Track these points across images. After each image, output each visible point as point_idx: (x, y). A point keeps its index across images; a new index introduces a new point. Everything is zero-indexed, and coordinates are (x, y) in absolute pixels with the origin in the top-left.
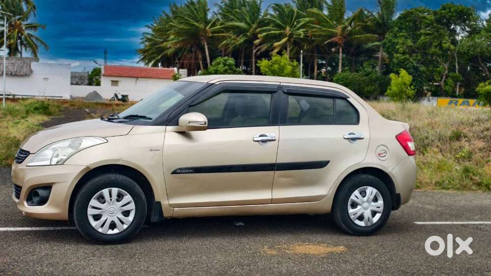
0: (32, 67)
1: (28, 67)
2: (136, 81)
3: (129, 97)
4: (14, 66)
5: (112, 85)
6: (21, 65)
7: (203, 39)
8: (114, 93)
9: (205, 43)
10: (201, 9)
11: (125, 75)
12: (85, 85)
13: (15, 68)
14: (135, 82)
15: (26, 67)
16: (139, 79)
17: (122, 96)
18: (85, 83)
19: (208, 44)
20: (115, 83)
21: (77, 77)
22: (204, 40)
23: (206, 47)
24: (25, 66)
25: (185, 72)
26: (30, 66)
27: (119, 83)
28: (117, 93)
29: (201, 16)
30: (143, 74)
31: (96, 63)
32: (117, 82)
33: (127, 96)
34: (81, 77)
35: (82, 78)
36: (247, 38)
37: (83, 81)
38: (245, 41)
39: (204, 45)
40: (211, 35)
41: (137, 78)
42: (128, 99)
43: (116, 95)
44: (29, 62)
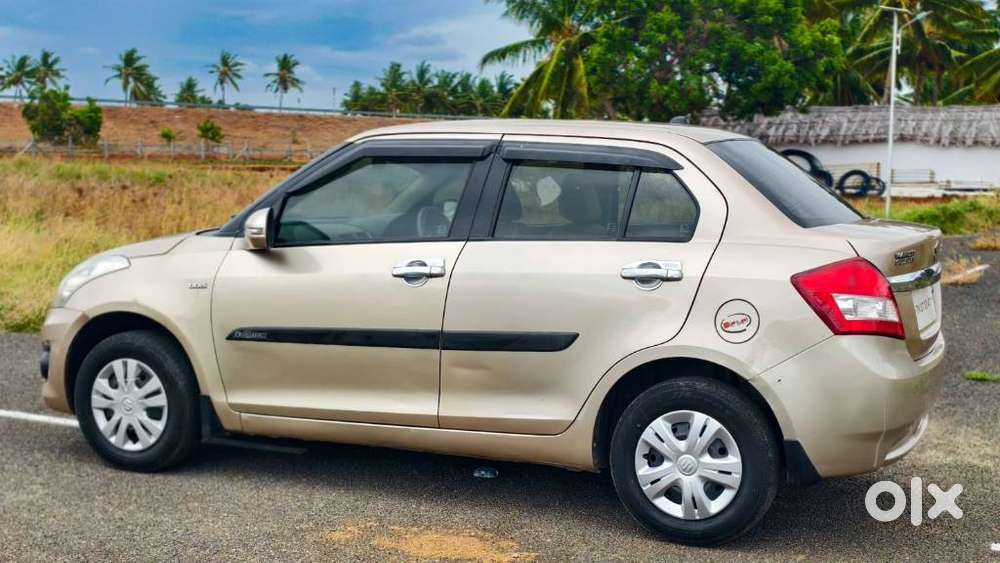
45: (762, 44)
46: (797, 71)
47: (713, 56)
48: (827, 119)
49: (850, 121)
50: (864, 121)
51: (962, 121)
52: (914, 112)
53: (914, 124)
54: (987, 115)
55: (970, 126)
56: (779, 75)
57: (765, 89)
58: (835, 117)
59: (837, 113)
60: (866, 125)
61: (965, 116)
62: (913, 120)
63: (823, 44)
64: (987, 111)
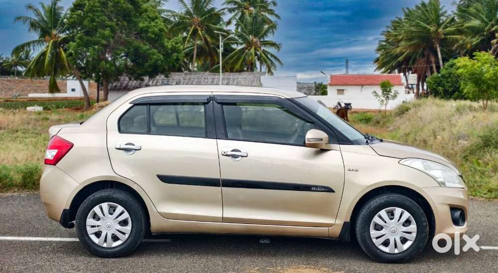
0: (262, 81)
1: (258, 81)
2: (361, 88)
3: (352, 105)
4: (246, 81)
5: (338, 94)
6: (252, 79)
7: (435, 41)
8: (337, 101)
9: (438, 45)
10: (432, 10)
11: (350, 83)
12: (312, 95)
13: (247, 82)
14: (360, 90)
15: (256, 81)
16: (364, 87)
17: (345, 104)
18: (313, 93)
19: (440, 45)
20: (341, 92)
21: (305, 88)
22: (436, 43)
23: (439, 50)
24: (256, 79)
25: (414, 77)
26: (260, 80)
27: (345, 92)
28: (340, 102)
29: (433, 18)
30: (368, 82)
31: (323, 73)
32: (343, 90)
33: (350, 104)
34: (308, 87)
35: (310, 88)
36: (483, 38)
37: (310, 91)
38: (482, 41)
39: (436, 47)
40: (443, 36)
41: (362, 85)
42: (351, 107)
43: (339, 104)
44: (259, 77)
45: (149, 46)
46: (164, 58)
47: (126, 50)
48: (174, 78)
49: (184, 79)
50: (190, 79)
51: (230, 79)
52: (210, 75)
53: (211, 80)
54: (240, 76)
55: (234, 81)
56: (157, 60)
57: (150, 66)
58: (178, 77)
59: (178, 75)
60: (191, 80)
61: (231, 77)
62: (210, 79)
63: (175, 48)
64: (240, 75)
